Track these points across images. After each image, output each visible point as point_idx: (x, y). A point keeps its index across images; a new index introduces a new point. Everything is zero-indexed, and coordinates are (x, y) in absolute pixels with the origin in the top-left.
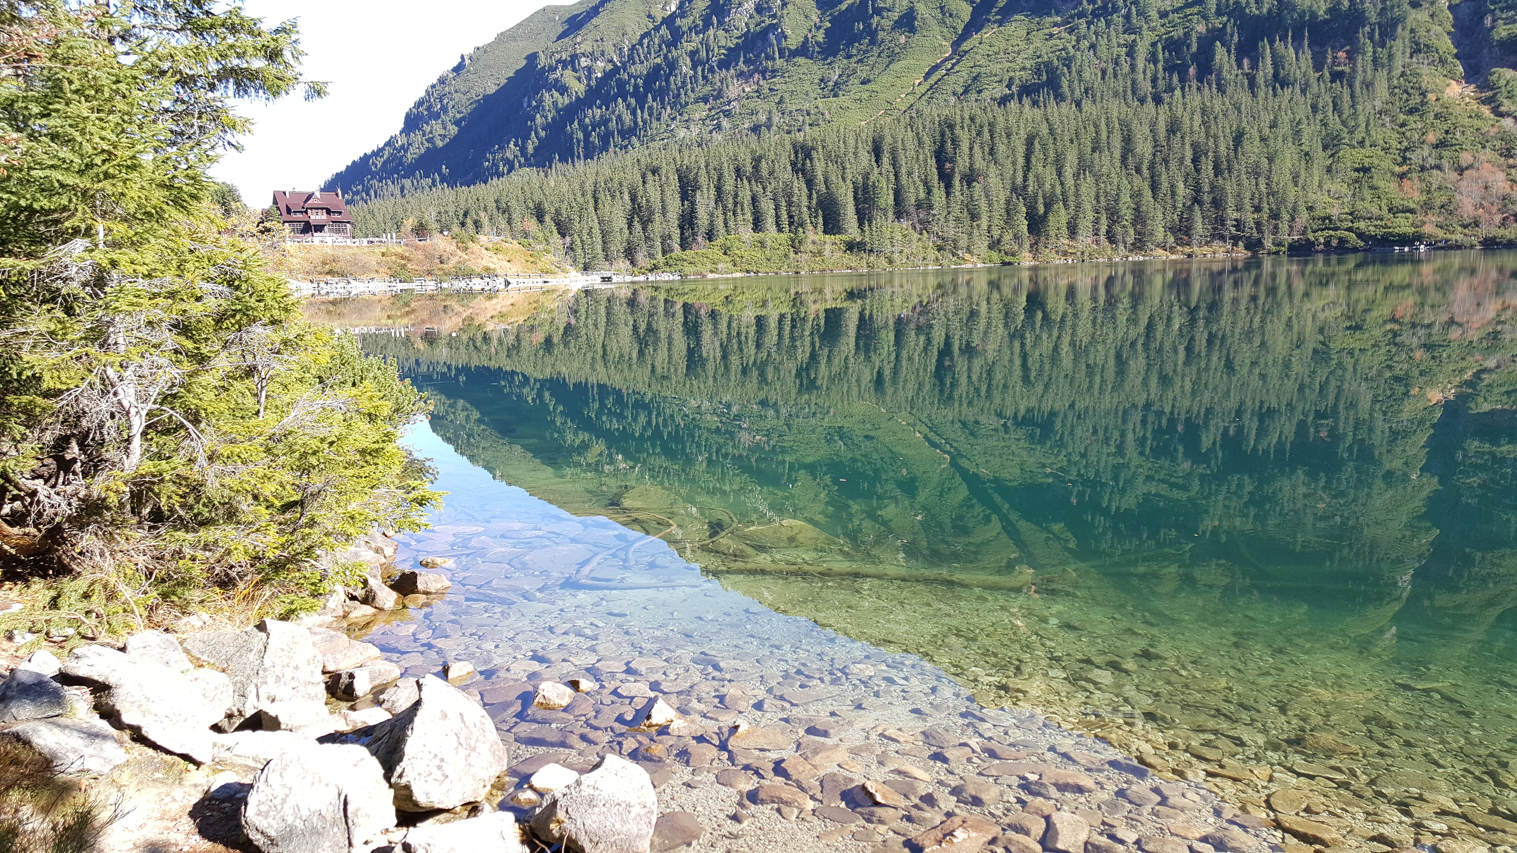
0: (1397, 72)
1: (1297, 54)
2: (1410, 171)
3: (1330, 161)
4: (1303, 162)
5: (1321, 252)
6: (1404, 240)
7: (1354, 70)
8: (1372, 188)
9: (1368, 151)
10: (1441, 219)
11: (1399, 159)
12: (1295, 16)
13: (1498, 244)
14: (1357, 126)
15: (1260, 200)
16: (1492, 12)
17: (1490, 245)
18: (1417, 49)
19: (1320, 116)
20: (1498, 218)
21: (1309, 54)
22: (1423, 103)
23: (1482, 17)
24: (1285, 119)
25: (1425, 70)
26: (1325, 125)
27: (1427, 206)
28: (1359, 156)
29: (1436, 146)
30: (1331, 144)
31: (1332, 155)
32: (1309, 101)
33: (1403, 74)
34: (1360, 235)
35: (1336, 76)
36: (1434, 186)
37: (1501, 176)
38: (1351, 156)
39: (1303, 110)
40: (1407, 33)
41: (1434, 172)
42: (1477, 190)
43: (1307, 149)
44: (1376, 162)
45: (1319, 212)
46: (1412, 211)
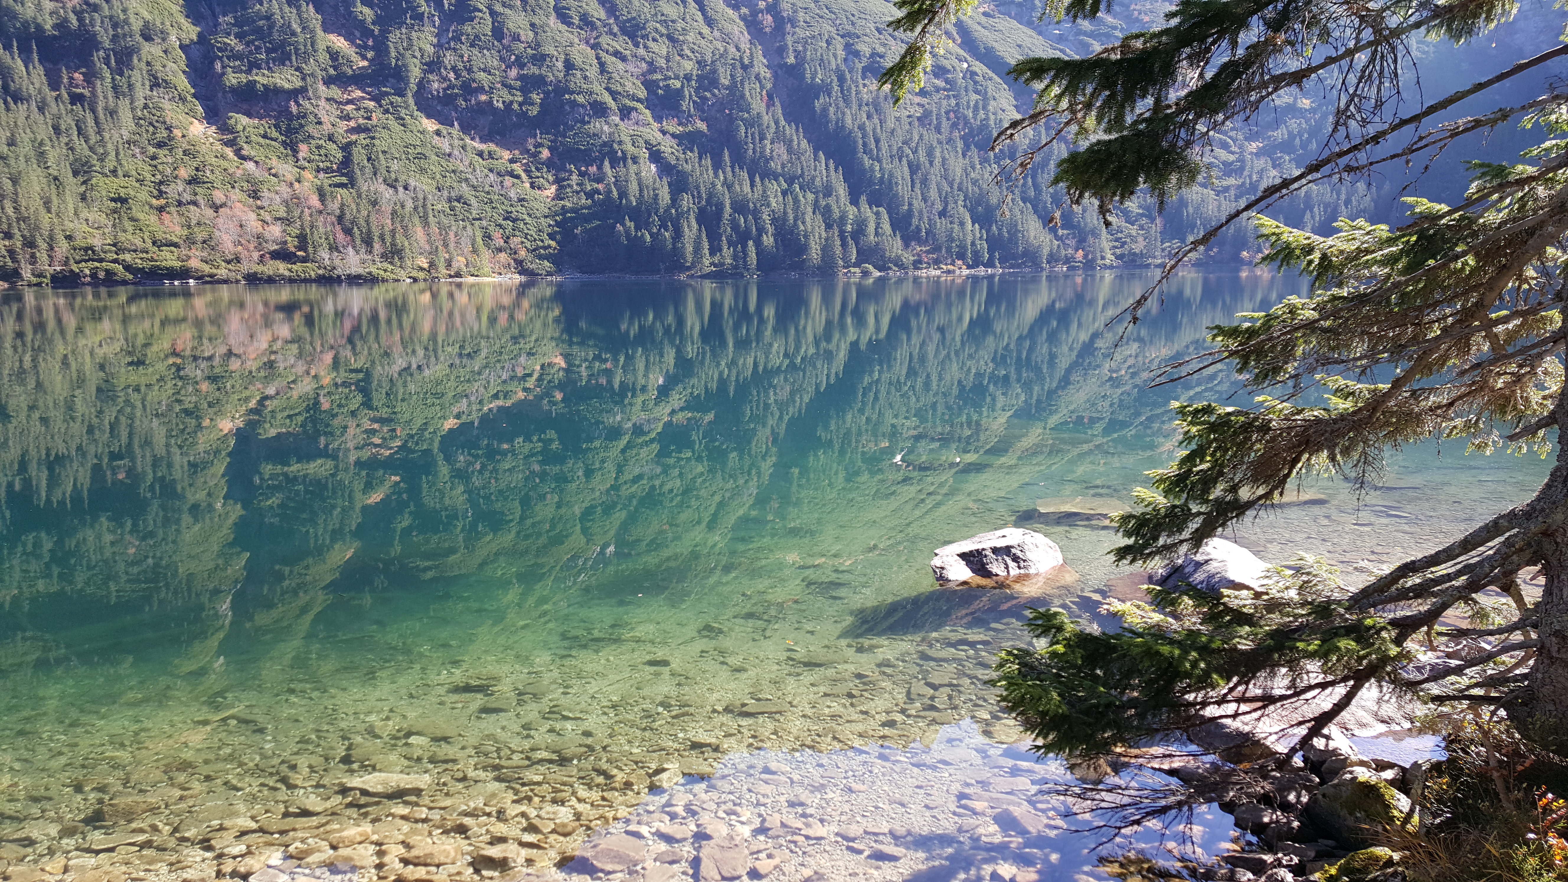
0: (140, 103)
1: (27, 67)
2: (168, 204)
3: (83, 188)
4: (53, 187)
5: (89, 284)
6: (172, 274)
7: (94, 94)
8: (132, 219)
9: (121, 181)
10: (205, 254)
11: (156, 193)
12: (18, 25)
13: (260, 279)
14: (106, 154)
15: (10, 225)
16: (221, 58)
17: (253, 280)
18: (155, 84)
19: (64, 139)
20: (256, 255)
21: (41, 70)
22: (171, 138)
23: (212, 63)
24: (24, 138)
25: (167, 105)
26: (72, 149)
27: (190, 241)
28: (114, 185)
29: (189, 183)
30: (81, 169)
31: (84, 182)
32: (50, 122)
33: (146, 106)
34: (128, 268)
35: (76, 99)
36: (193, 222)
37: (253, 216)
38: (105, 186)
39: (44, 132)
40: (143, 65)
41: (192, 207)
42: (233, 227)
43: (56, 173)
44: (132, 193)
45: (79, 242)
46: (176, 245)
